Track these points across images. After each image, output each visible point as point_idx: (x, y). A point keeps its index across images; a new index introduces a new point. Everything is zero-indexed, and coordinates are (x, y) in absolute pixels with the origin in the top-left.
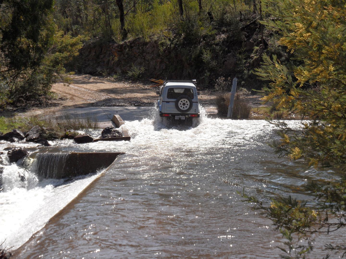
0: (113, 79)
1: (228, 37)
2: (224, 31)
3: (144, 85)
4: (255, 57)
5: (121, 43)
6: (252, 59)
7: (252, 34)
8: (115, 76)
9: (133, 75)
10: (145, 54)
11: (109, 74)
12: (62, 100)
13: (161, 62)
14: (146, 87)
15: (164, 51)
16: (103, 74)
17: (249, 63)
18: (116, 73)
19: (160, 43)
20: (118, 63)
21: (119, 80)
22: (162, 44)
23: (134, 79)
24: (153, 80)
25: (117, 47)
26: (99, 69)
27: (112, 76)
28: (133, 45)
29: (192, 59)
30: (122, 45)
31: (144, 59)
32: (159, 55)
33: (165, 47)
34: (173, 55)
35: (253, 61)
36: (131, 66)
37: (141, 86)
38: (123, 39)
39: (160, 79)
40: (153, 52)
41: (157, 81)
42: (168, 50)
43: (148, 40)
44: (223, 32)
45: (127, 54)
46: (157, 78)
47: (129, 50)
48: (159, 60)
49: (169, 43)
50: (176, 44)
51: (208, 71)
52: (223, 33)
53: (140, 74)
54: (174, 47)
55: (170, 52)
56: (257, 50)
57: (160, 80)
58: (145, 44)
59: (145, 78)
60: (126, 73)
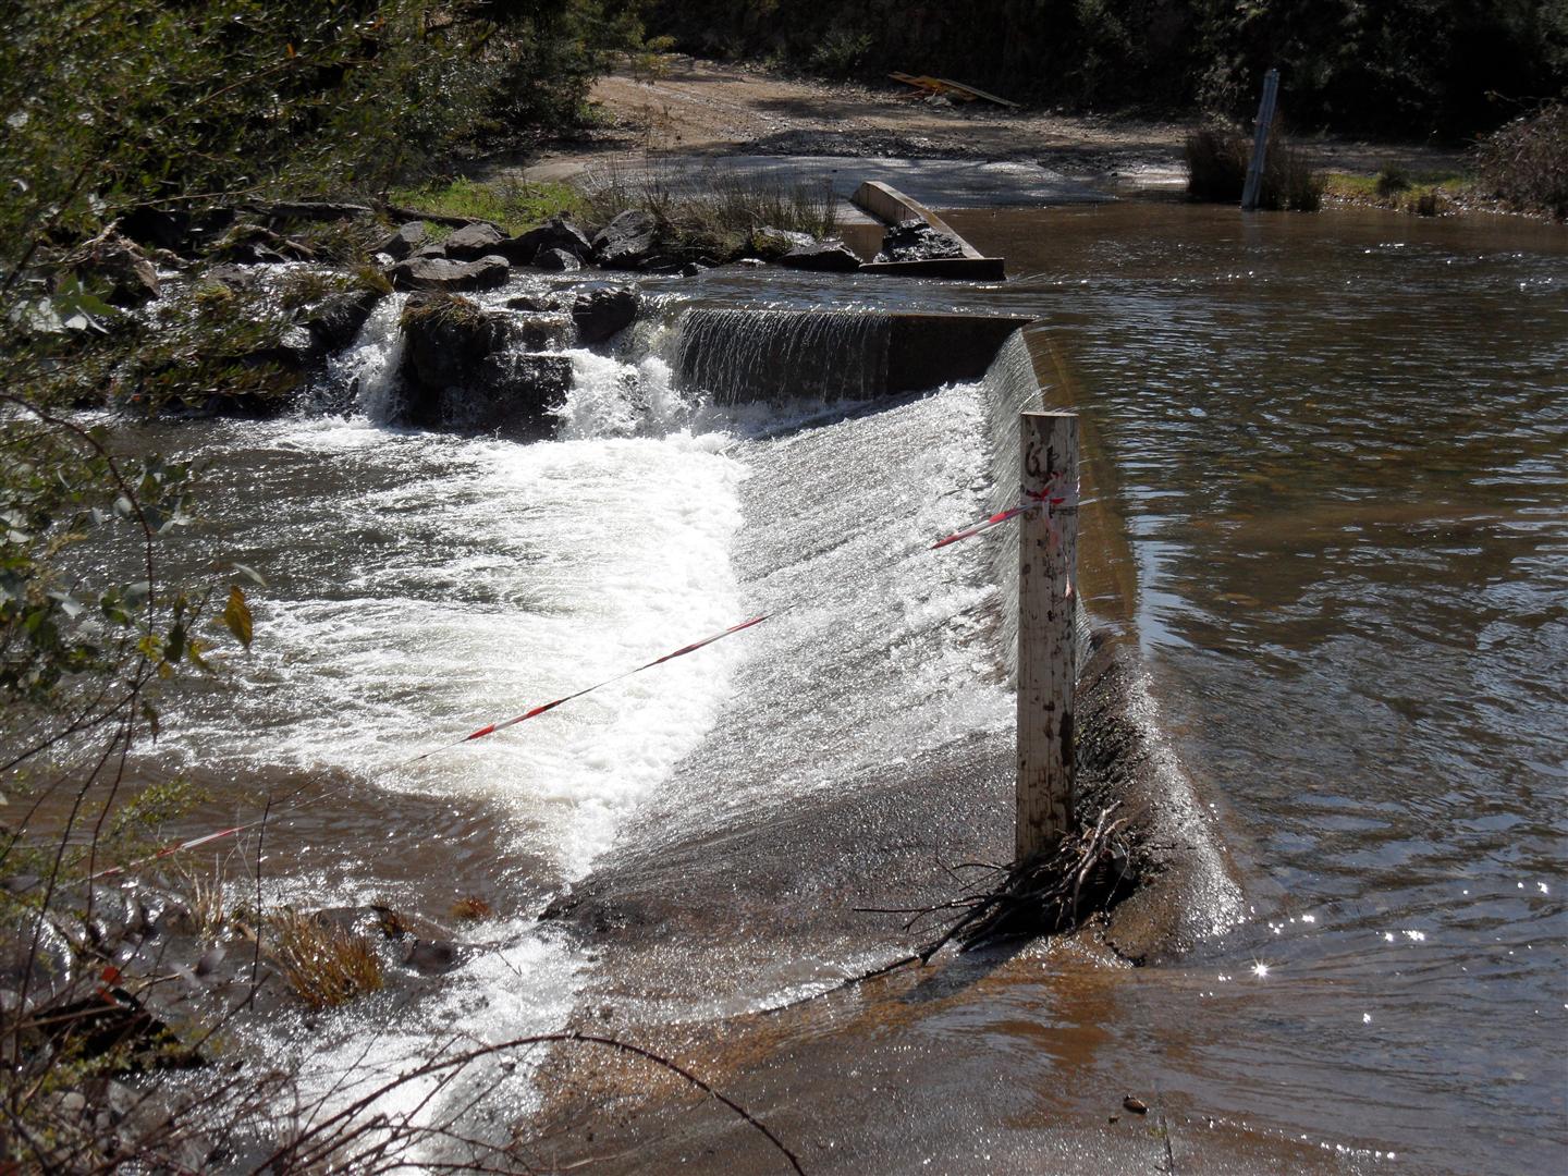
0: (762, 69)
3: (869, 90)
4: (1254, 11)
6: (1244, 17)
8: (769, 62)
9: (833, 60)
11: (746, 56)
12: (633, 129)
13: (927, 20)
14: (880, 98)
16: (731, 53)
17: (1232, 30)
18: (771, 51)
20: (778, 20)
21: (789, 76)
23: (834, 73)
24: (900, 76)
26: (710, 37)
27: (761, 61)
31: (866, 7)
35: (1245, 26)
36: (821, 32)
37: (862, 95)
39: (923, 73)
41: (914, 81)
46: (916, 70)
48: (920, 11)
51: (1096, 52)
53: (854, 56)
57: (924, 78)
59: (869, 70)
60: (809, 50)
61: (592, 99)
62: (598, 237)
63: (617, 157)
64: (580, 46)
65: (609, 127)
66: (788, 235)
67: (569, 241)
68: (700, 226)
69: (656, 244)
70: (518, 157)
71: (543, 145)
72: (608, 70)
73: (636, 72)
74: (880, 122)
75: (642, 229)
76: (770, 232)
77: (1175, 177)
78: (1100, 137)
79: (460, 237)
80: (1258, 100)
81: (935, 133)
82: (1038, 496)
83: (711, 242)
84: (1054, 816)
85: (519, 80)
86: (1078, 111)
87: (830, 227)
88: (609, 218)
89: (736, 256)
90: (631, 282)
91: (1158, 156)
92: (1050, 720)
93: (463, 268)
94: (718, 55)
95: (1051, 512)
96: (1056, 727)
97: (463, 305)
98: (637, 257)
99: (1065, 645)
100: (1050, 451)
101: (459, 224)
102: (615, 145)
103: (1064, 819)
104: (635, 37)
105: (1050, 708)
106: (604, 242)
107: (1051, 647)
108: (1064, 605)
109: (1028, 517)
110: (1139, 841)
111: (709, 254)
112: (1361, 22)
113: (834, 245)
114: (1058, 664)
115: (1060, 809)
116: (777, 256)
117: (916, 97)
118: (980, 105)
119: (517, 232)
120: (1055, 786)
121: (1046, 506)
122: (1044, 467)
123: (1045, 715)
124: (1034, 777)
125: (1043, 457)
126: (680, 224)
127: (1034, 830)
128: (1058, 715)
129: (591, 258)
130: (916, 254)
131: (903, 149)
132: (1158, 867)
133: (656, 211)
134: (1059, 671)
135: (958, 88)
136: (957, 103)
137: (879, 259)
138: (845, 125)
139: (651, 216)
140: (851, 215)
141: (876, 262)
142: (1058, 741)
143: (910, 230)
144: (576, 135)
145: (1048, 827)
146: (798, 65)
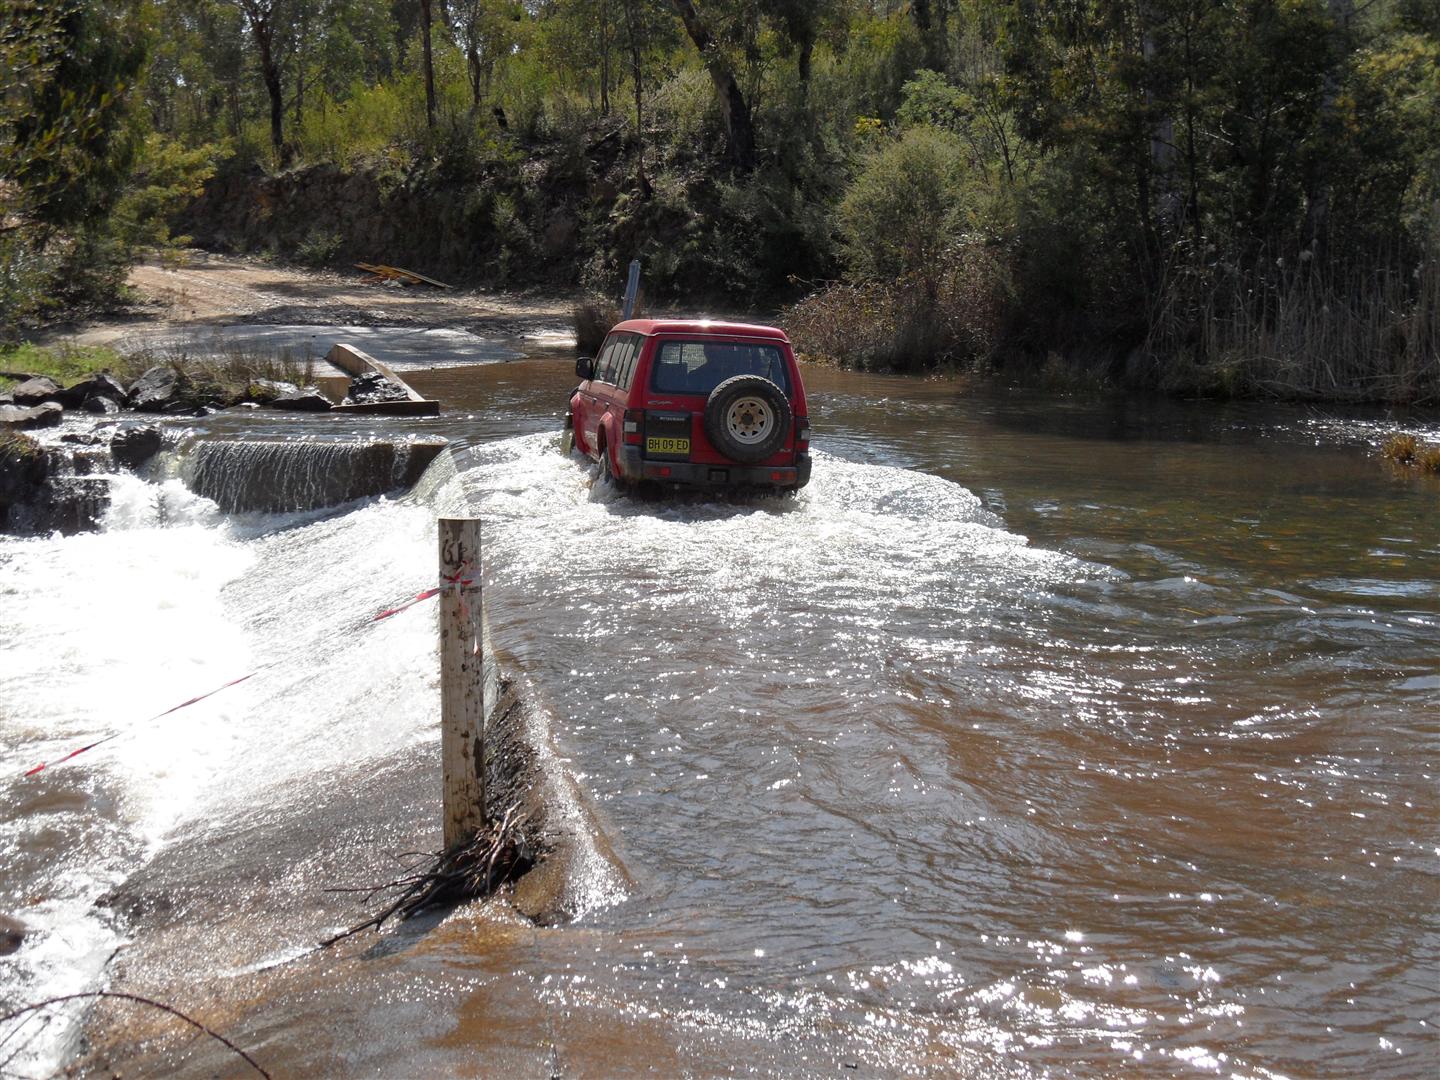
0: (260, 261)
1: (550, 169)
2: (538, 153)
3: (341, 276)
4: (623, 219)
5: (279, 175)
6: (614, 222)
7: (610, 165)
8: (265, 255)
9: (312, 254)
10: (340, 203)
11: (248, 250)
12: (160, 306)
13: (384, 224)
14: (349, 282)
15: (392, 197)
16: (236, 249)
17: (607, 232)
18: (266, 246)
19: (379, 177)
20: (271, 224)
21: (280, 265)
22: (386, 180)
23: (315, 264)
24: (364, 266)
25: (268, 184)
26: (220, 237)
27: (258, 255)
28: (308, 181)
29: (464, 219)
30: (280, 182)
31: (338, 215)
32: (377, 208)
33: (392, 188)
34: (413, 206)
35: (617, 229)
36: (304, 233)
37: (335, 279)
38: (282, 167)
39: (380, 263)
40: (360, 198)
41: (374, 269)
42: (402, 197)
43: (347, 170)
44: (538, 157)
45: (294, 202)
46: (375, 261)
47: (298, 194)
48: (378, 218)
49: (403, 178)
50: (421, 182)
51: (508, 248)
52: (537, 160)
53: (329, 251)
54: (417, 190)
55: (405, 200)
56: (626, 202)
57: (381, 267)
58: (341, 179)
59: (341, 261)
60: (294, 247)
61: (129, 283)
62: (132, 387)
63: (147, 327)
64: (121, 243)
65: (142, 304)
66: (277, 385)
67: (110, 391)
68: (210, 379)
69: (176, 392)
70: (71, 327)
71: (91, 317)
72: (142, 261)
73: (164, 263)
74: (349, 299)
75: (165, 381)
76: (264, 383)
77: (567, 339)
78: (512, 310)
79: (24, 388)
80: (626, 282)
81: (389, 307)
82: (452, 579)
83: (218, 390)
84: (471, 815)
85: (71, 270)
86: (497, 291)
87: (309, 379)
88: (141, 373)
89: (237, 401)
90: (158, 421)
91: (553, 323)
92: (466, 745)
93: (27, 412)
94: (226, 250)
95: (462, 591)
96: (471, 750)
97: (26, 440)
98: (162, 402)
99: (475, 689)
100: (460, 545)
101: (24, 378)
102: (146, 318)
103: (479, 817)
104: (163, 235)
105: (466, 735)
106: (136, 391)
107: (465, 691)
108: (474, 660)
109: (445, 594)
110: (535, 830)
111: (217, 399)
112: (700, 227)
113: (312, 392)
114: (471, 704)
115: (476, 810)
116: (268, 401)
117: (376, 281)
118: (424, 286)
119: (69, 384)
120: (471, 793)
121: (458, 586)
122: (456, 558)
123: (462, 741)
124: (456, 787)
125: (455, 550)
126: (195, 377)
127: (457, 826)
128: (472, 740)
129: (125, 403)
130: (373, 398)
131: (366, 320)
132: (548, 849)
133: (176, 368)
134: (472, 707)
135: (407, 274)
136: (407, 285)
137: (346, 402)
138: (321, 303)
139: (172, 372)
140: (325, 370)
141: (343, 404)
142: (472, 760)
143: (369, 381)
144: (116, 311)
145: (467, 824)
146: (287, 256)
